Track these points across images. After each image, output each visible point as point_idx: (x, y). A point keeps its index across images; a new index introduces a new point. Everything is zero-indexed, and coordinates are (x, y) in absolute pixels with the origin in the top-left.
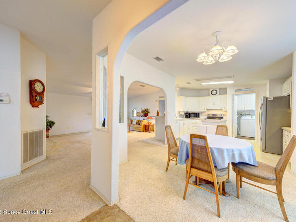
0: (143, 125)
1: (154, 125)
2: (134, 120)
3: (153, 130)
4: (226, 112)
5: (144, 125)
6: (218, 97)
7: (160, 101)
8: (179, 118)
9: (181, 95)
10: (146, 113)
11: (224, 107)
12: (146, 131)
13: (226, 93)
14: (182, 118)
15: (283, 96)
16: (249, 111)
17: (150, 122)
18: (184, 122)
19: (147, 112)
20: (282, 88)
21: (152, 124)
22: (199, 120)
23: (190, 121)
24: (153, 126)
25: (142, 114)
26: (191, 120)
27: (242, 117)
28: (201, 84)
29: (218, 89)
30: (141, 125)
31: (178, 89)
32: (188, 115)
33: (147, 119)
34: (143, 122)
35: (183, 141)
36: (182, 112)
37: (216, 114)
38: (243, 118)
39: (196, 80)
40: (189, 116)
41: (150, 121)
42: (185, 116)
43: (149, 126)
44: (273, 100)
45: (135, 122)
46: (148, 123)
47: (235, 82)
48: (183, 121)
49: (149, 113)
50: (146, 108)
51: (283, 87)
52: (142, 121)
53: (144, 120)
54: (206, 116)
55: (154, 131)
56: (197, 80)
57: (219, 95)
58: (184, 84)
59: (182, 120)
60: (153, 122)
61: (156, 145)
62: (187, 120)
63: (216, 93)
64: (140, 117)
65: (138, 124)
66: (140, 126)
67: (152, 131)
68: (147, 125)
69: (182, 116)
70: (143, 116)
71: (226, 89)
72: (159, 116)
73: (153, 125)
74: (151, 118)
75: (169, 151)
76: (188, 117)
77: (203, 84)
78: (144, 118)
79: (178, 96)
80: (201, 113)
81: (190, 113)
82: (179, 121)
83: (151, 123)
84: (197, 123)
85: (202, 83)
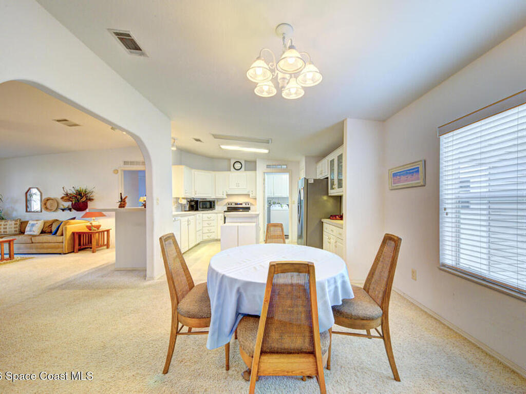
0: (68, 234)
1: (108, 231)
2: (31, 222)
3: (106, 243)
4: (256, 199)
5: (73, 233)
6: (243, 174)
7: (126, 173)
8: (177, 211)
9: (180, 164)
10: (80, 202)
11: (252, 191)
12: (80, 250)
13: (255, 169)
14: (182, 211)
15: (318, 178)
16: (278, 198)
17: (94, 223)
18: (188, 219)
19: (84, 199)
20: (316, 168)
21: (101, 229)
22: (214, 215)
23: (199, 216)
24: (106, 233)
25: (68, 204)
26: (201, 215)
27: (272, 206)
28: (219, 145)
29: (244, 162)
30: (62, 235)
31: (174, 149)
32: (195, 205)
33: (83, 217)
34: (68, 226)
35: (223, 276)
36: (183, 198)
37: (241, 203)
38: (273, 208)
39: (213, 135)
40: (197, 207)
41: (96, 222)
42: (189, 207)
43: (91, 235)
44: (314, 183)
45: (34, 229)
46: (89, 228)
47: (269, 152)
48: (186, 218)
49: (91, 200)
50: (82, 186)
51: (318, 167)
52: (66, 223)
53: (74, 218)
54: (225, 205)
55: (108, 246)
56: (215, 136)
57: (245, 170)
58: (187, 141)
59: (184, 216)
60: (107, 223)
61: (119, 288)
62: (194, 215)
63: (240, 168)
64: (56, 210)
65: (51, 232)
66: (60, 239)
67: (101, 246)
68: (84, 233)
69: (181, 207)
70: (70, 210)
71: (255, 162)
72: (126, 208)
73: (104, 231)
74: (100, 214)
75: (175, 309)
76: (195, 208)
77: (223, 147)
78: (74, 213)
79: (175, 164)
80: (217, 201)
81: (199, 200)
82: (180, 218)
83: (98, 227)
84: (211, 219)
85: (222, 145)
